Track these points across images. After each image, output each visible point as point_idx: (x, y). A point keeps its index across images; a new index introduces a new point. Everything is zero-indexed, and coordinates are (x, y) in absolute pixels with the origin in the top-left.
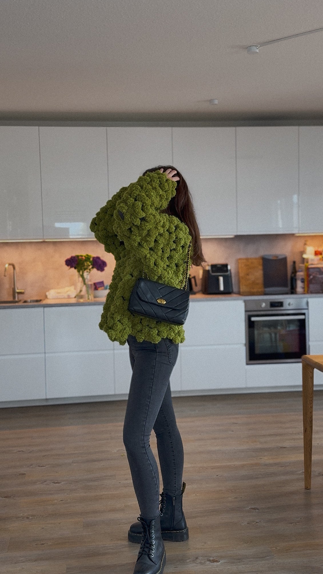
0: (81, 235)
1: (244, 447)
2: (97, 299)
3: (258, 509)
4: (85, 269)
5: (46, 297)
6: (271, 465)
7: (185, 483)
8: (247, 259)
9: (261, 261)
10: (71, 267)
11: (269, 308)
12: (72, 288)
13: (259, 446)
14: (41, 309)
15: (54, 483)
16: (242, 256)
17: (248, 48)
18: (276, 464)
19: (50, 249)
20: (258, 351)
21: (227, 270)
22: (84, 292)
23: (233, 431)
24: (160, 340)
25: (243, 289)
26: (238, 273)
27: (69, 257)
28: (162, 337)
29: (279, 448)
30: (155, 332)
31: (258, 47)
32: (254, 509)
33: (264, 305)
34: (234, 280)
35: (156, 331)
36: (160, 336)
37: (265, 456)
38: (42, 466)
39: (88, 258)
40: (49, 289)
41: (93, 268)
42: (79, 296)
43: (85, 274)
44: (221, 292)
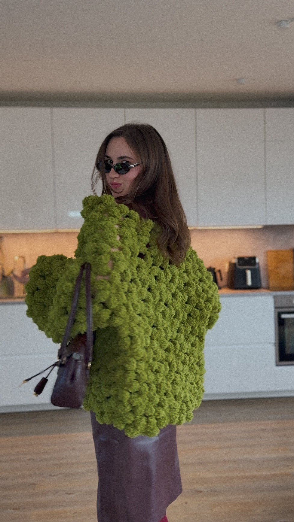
8: (277, 251)
9: (292, 254)
16: (271, 248)
17: (278, 23)
20: (288, 351)
21: (255, 264)
25: (272, 283)
26: (267, 266)
31: (289, 22)
34: (262, 274)
44: (249, 286)
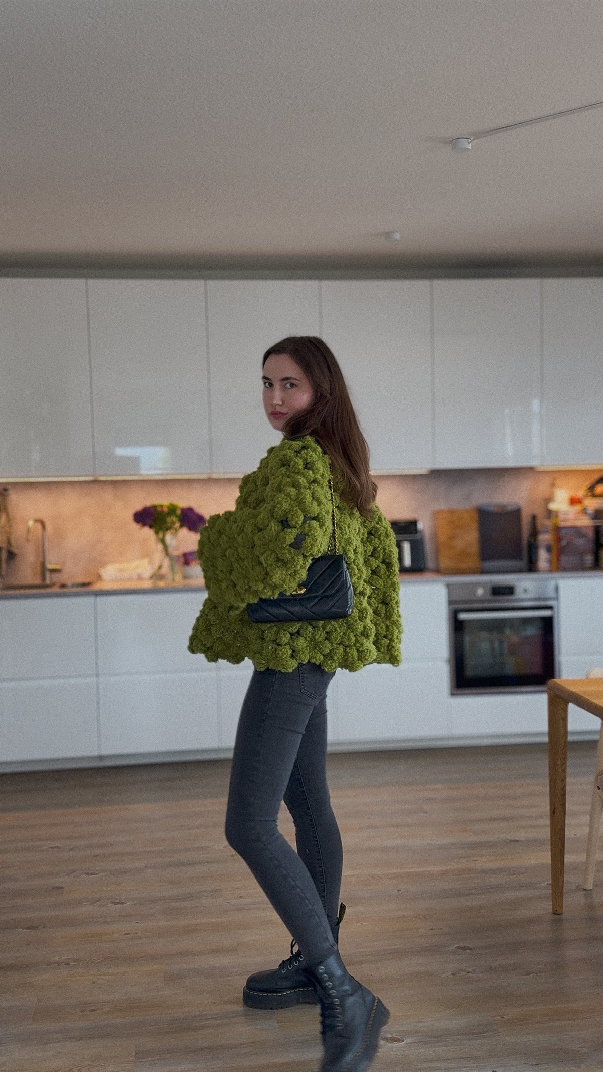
0: (160, 469)
1: (447, 841)
2: (188, 582)
3: (470, 949)
4: (168, 529)
5: (99, 577)
6: (494, 872)
7: (344, 905)
8: (452, 512)
9: (476, 516)
10: (144, 524)
11: (489, 597)
12: (145, 563)
13: (474, 839)
14: (90, 600)
15: (113, 903)
16: (442, 505)
17: (453, 142)
18: (500, 870)
19: (107, 495)
20: (470, 672)
21: (415, 531)
22: (165, 570)
23: (426, 812)
24: (296, 666)
25: (445, 563)
26: (435, 536)
27: (139, 507)
28: (301, 661)
29: (507, 841)
30: (287, 651)
31: (470, 140)
32: (465, 948)
33: (480, 592)
34: (428, 548)
35: (289, 650)
36: (297, 660)
37: (482, 856)
38: (92, 874)
39: (172, 509)
40: (104, 564)
41: (182, 526)
42: (157, 576)
43: (169, 537)
44: (407, 568)
